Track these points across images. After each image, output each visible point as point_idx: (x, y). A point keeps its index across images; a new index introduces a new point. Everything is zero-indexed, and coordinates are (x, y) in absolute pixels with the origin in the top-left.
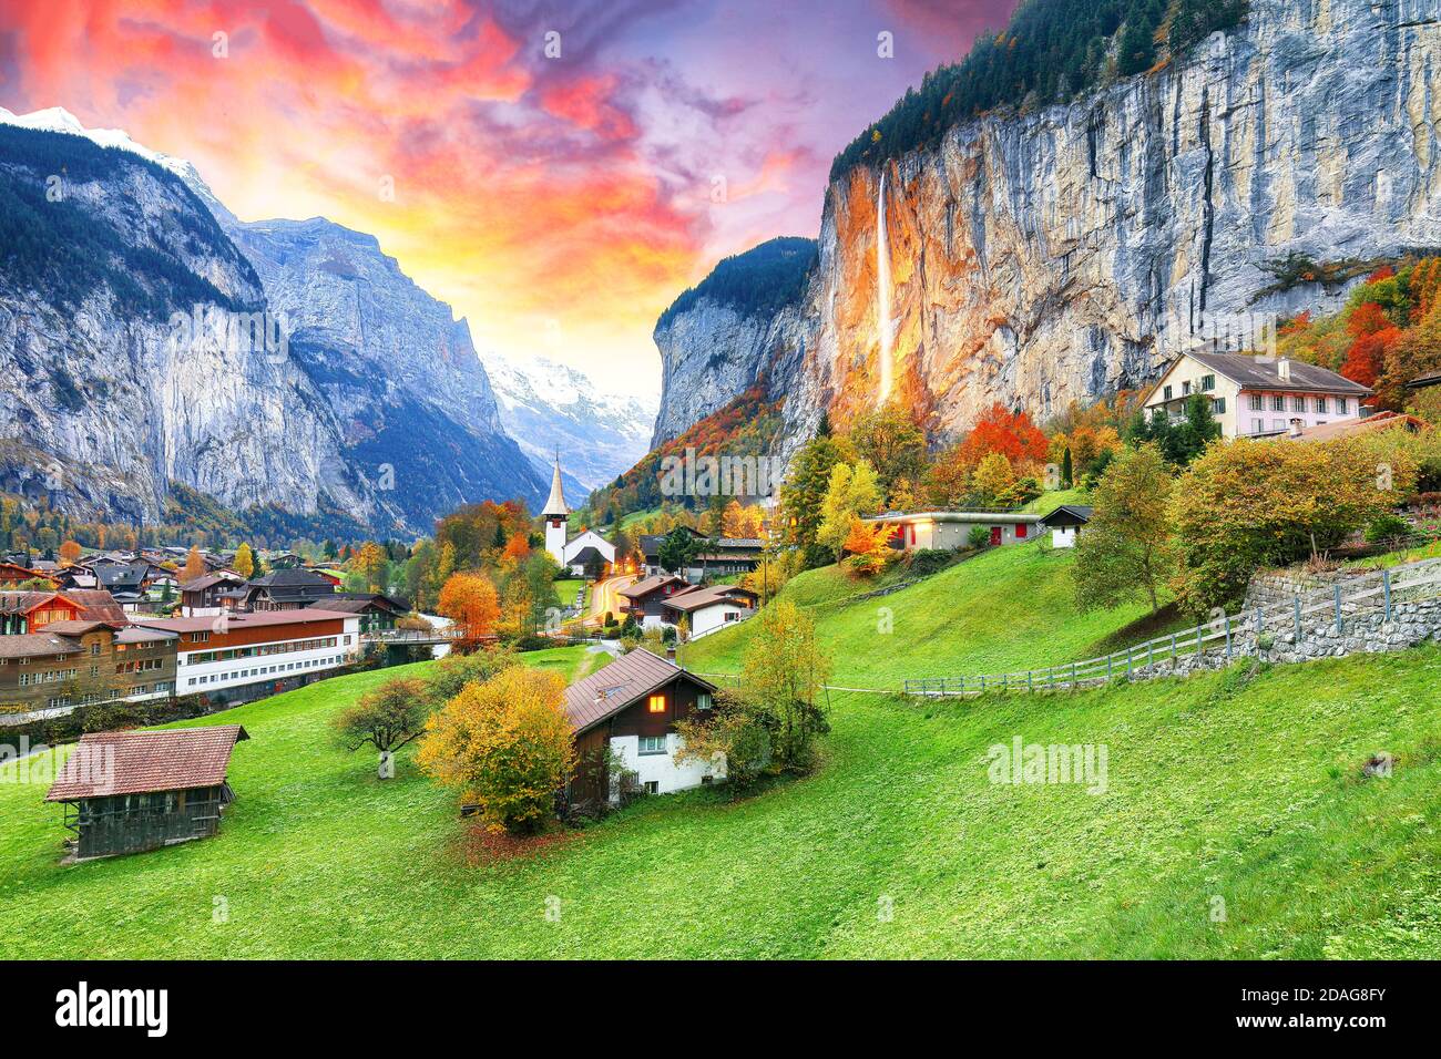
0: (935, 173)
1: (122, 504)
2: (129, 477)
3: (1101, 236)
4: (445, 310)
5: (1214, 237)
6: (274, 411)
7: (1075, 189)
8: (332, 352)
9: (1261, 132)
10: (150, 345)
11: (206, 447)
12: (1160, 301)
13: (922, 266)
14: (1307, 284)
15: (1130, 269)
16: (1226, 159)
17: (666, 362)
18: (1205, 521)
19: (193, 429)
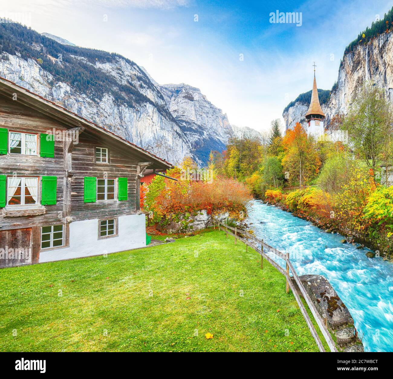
6: (169, 138)
8: (186, 122)
10: (127, 115)
19: (143, 143)
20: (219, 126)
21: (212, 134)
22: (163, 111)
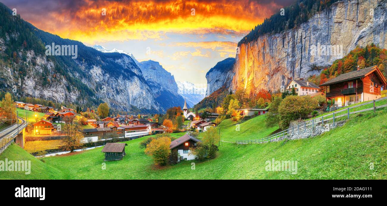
0: (256, 45)
1: (125, 108)
2: (125, 104)
3: (285, 59)
4: (170, 74)
5: (302, 60)
6: (144, 93)
7: (280, 49)
8: (153, 82)
9: (310, 42)
10: (127, 84)
11: (135, 99)
12: (293, 71)
13: (254, 63)
14: (315, 69)
15: (289, 65)
16: (305, 46)
17: (208, 81)
18: (283, 111)
19: (133, 96)
20: (169, 83)
21: (165, 87)
22: (141, 78)
